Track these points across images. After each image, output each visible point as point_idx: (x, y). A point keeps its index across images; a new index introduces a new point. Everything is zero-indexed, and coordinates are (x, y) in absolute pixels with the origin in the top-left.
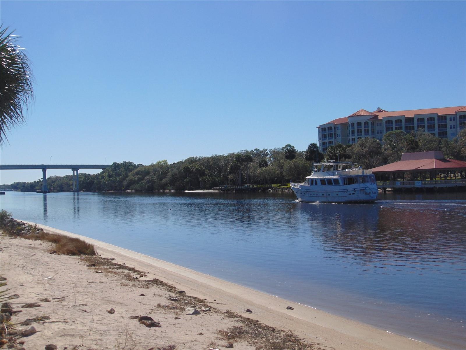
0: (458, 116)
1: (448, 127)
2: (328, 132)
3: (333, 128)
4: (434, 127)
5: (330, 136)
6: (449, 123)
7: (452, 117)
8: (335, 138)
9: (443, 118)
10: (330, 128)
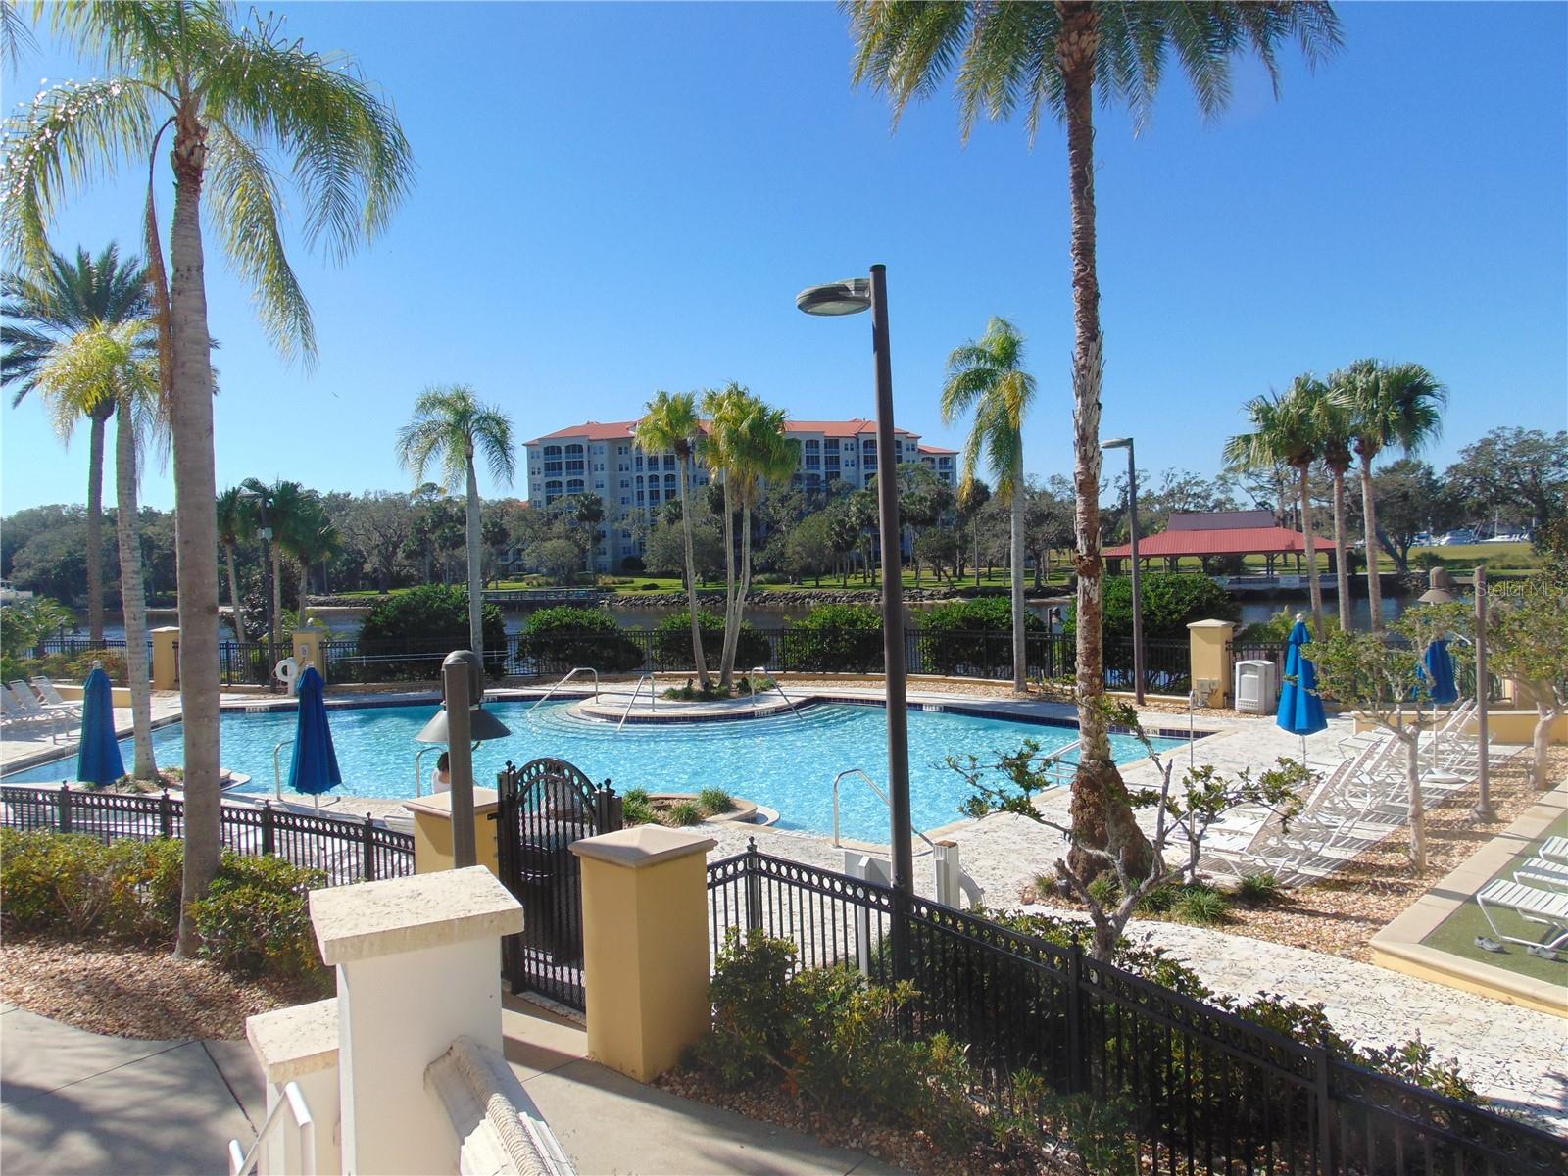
0: (862, 442)
1: (842, 463)
2: (567, 457)
3: (585, 448)
4: (818, 462)
5: (573, 466)
6: (845, 455)
7: (849, 441)
8: (590, 474)
9: (833, 443)
10: (575, 449)
